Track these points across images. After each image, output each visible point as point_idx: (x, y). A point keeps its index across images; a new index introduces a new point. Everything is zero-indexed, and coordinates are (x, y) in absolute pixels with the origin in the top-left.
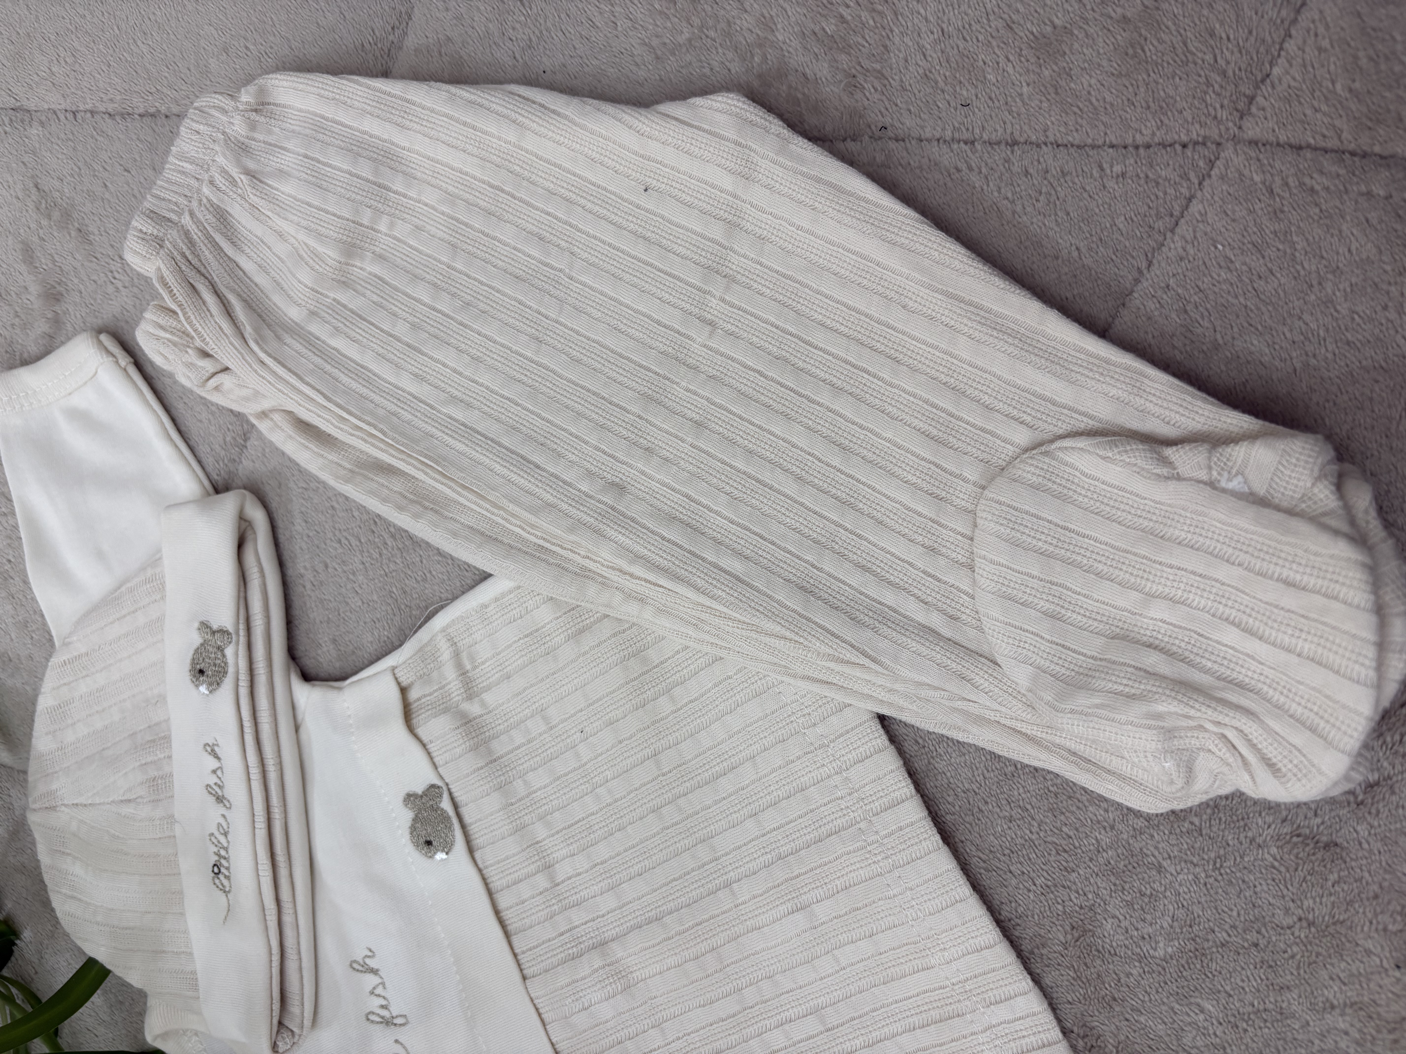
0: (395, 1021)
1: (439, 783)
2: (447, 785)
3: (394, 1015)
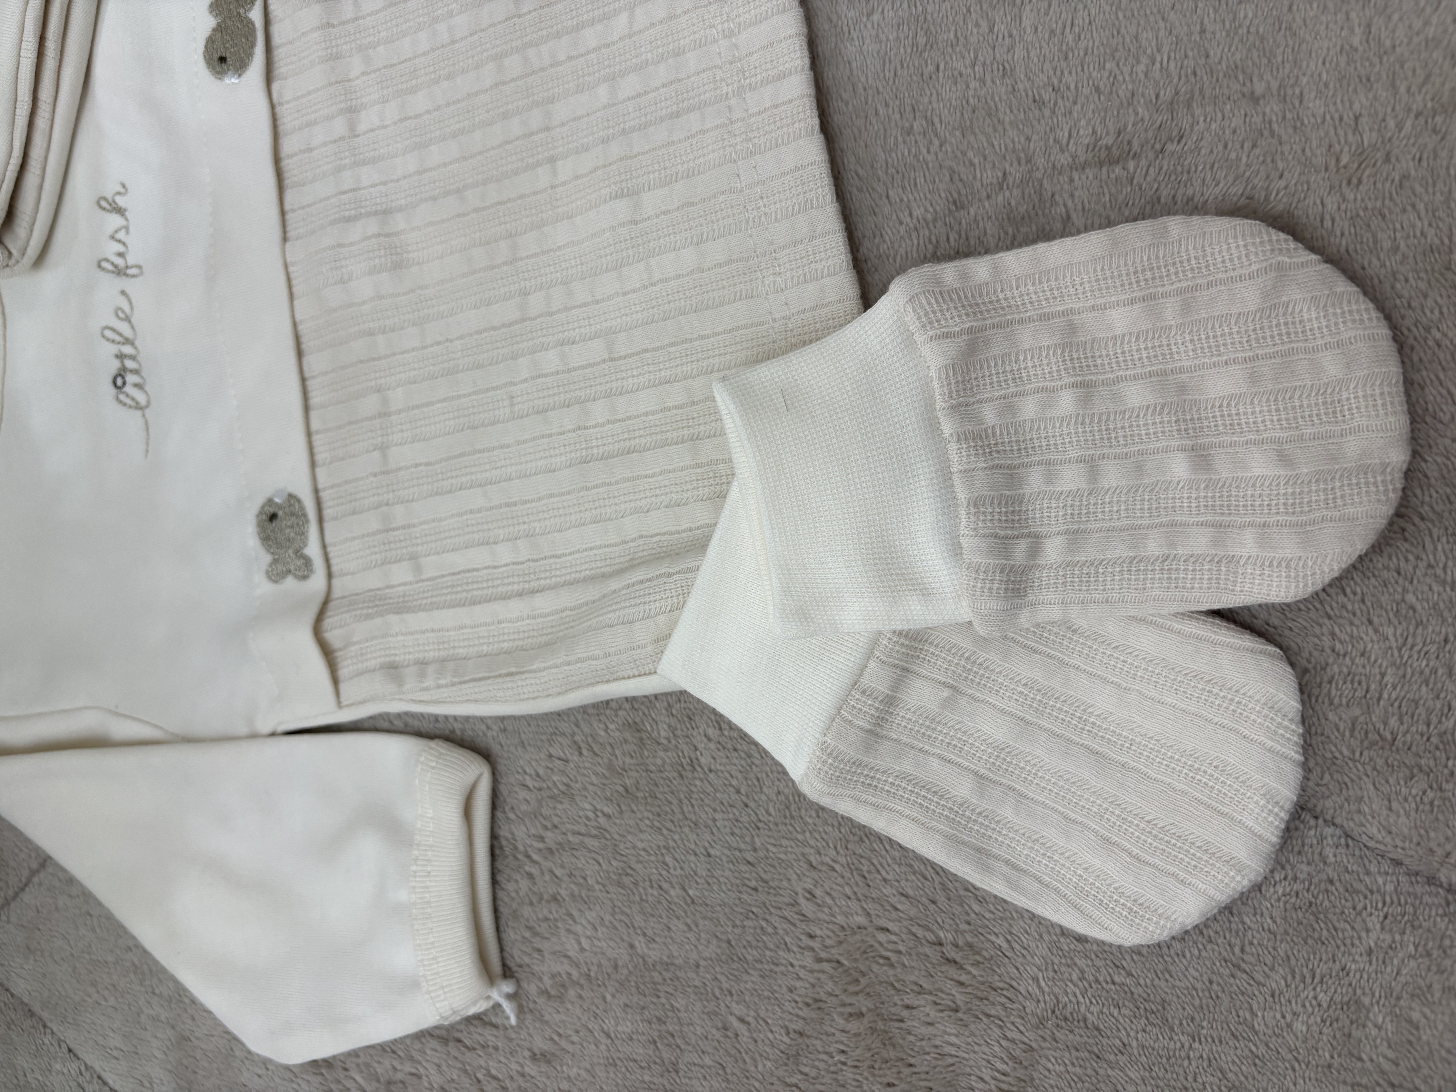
0: (130, 271)
3: (130, 263)
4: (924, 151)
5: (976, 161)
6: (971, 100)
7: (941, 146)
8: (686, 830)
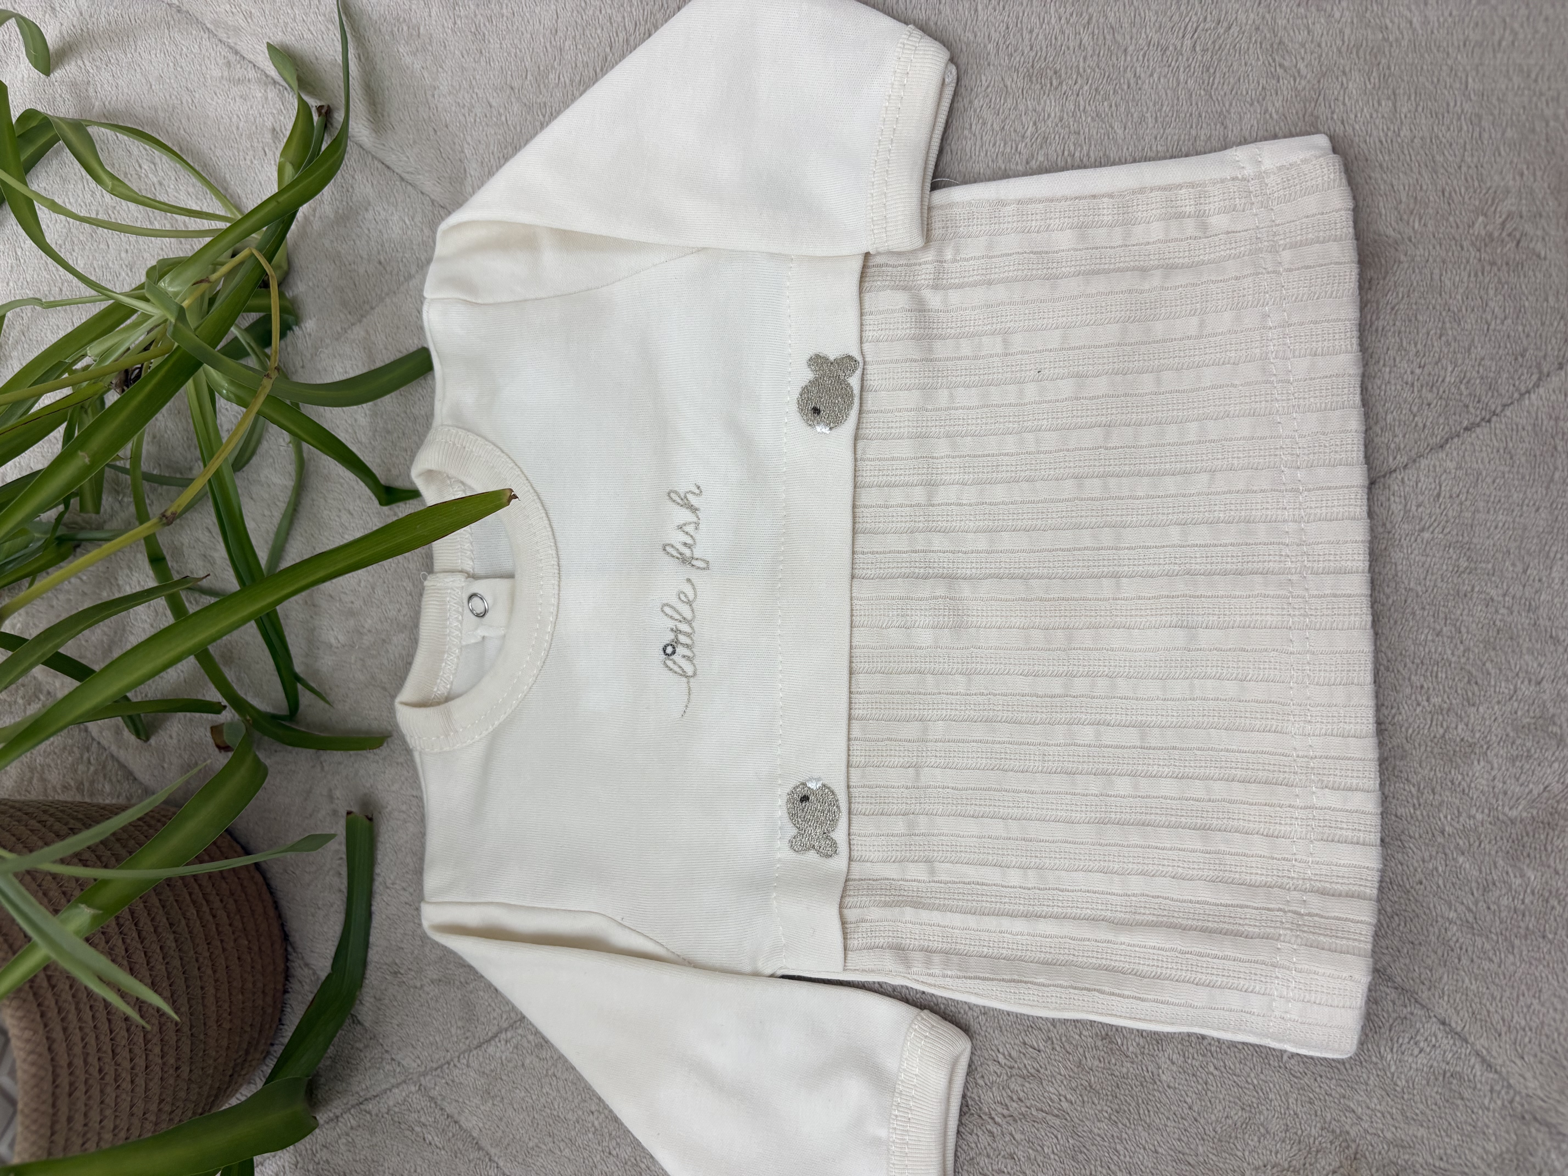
0: (694, 562)
1: (859, 358)
2: (865, 363)
3: (696, 556)
4: (1449, 652)
5: (1493, 672)
6: (1498, 623)
7: (1464, 651)
8: (1140, 1128)
